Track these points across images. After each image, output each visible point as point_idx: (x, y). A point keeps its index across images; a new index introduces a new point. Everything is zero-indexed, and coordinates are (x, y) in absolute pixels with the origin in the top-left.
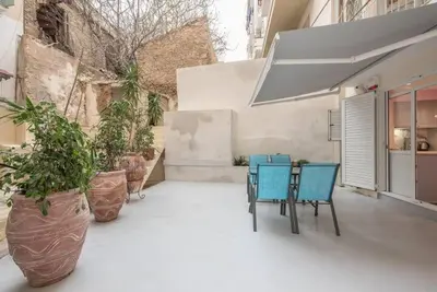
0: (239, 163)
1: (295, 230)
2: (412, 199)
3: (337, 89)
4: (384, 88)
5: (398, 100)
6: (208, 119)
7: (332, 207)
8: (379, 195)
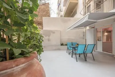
0: (62, 45)
1: (86, 60)
2: (102, 51)
3: (85, 27)
4: (96, 28)
5: (98, 30)
6: (54, 33)
7: (92, 54)
8: (95, 51)
